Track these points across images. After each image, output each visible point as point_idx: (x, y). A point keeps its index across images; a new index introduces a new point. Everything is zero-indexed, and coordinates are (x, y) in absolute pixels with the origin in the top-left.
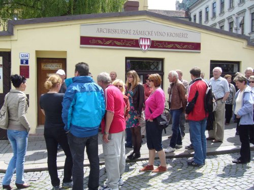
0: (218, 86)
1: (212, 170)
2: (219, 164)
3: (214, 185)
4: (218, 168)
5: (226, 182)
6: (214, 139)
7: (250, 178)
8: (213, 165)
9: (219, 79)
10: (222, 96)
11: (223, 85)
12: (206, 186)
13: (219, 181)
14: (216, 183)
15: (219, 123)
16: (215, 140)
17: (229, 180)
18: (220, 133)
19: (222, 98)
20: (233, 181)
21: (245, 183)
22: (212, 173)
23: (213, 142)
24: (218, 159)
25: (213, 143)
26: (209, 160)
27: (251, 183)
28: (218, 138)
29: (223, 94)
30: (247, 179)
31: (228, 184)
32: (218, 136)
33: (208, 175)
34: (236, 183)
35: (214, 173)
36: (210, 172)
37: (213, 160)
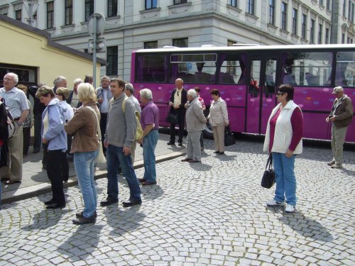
0: (11, 100)
1: (11, 224)
2: (20, 214)
3: (19, 246)
4: (21, 220)
5: (36, 237)
6: (8, 179)
7: (67, 225)
8: (11, 217)
9: (12, 90)
10: (19, 116)
11: (19, 100)
12: (8, 250)
13: (26, 239)
14: (22, 242)
15: (14, 155)
16: (10, 180)
17: (40, 234)
18: (17, 170)
19: (18, 119)
20: (46, 234)
21: (61, 233)
22: (13, 228)
23: (7, 184)
24: (17, 207)
25: (7, 186)
26: (5, 210)
27: (69, 231)
28: (13, 177)
29: (20, 112)
30: (63, 228)
31: (39, 239)
32: (15, 175)
33: (8, 232)
34: (50, 236)
35: (16, 228)
36: (9, 229)
37: (11, 210)
